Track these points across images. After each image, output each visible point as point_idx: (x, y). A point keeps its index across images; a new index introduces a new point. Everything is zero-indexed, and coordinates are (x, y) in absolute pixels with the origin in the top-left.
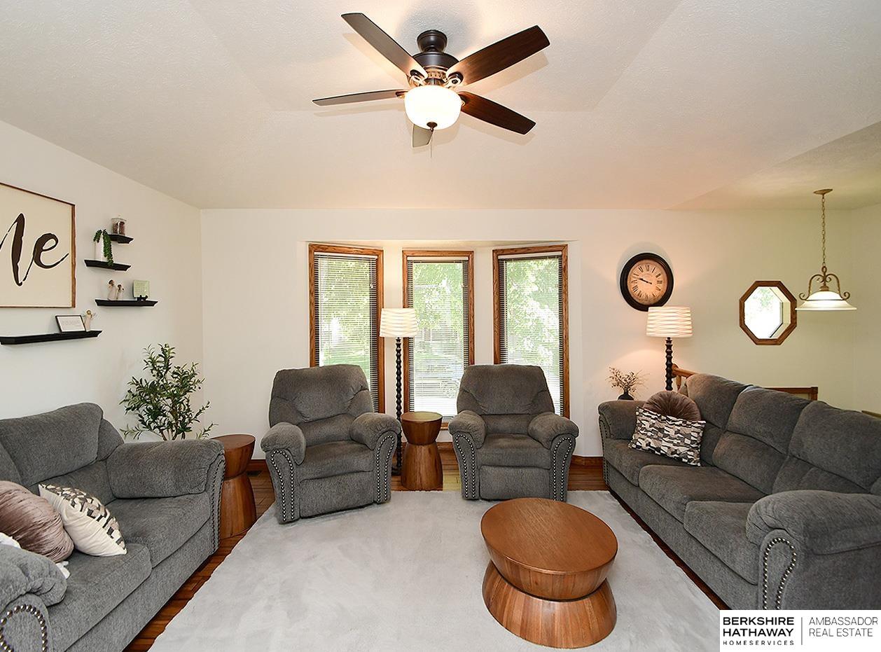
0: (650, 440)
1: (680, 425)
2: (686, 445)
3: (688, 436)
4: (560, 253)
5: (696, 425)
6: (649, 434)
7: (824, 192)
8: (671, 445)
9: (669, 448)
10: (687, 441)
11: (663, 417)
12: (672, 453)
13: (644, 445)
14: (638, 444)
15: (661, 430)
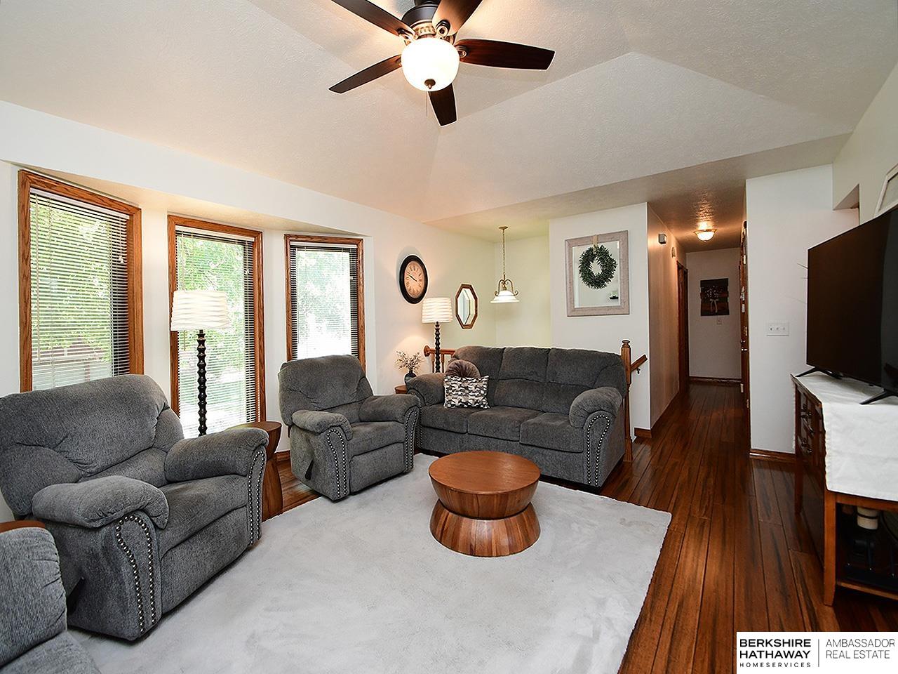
0: (461, 397)
1: (476, 382)
2: (482, 395)
3: (482, 388)
4: (355, 247)
5: (485, 379)
6: (460, 393)
7: (504, 228)
8: (474, 397)
9: (473, 400)
10: (482, 392)
11: (464, 379)
12: (475, 403)
13: (457, 403)
14: (453, 403)
15: (466, 388)
